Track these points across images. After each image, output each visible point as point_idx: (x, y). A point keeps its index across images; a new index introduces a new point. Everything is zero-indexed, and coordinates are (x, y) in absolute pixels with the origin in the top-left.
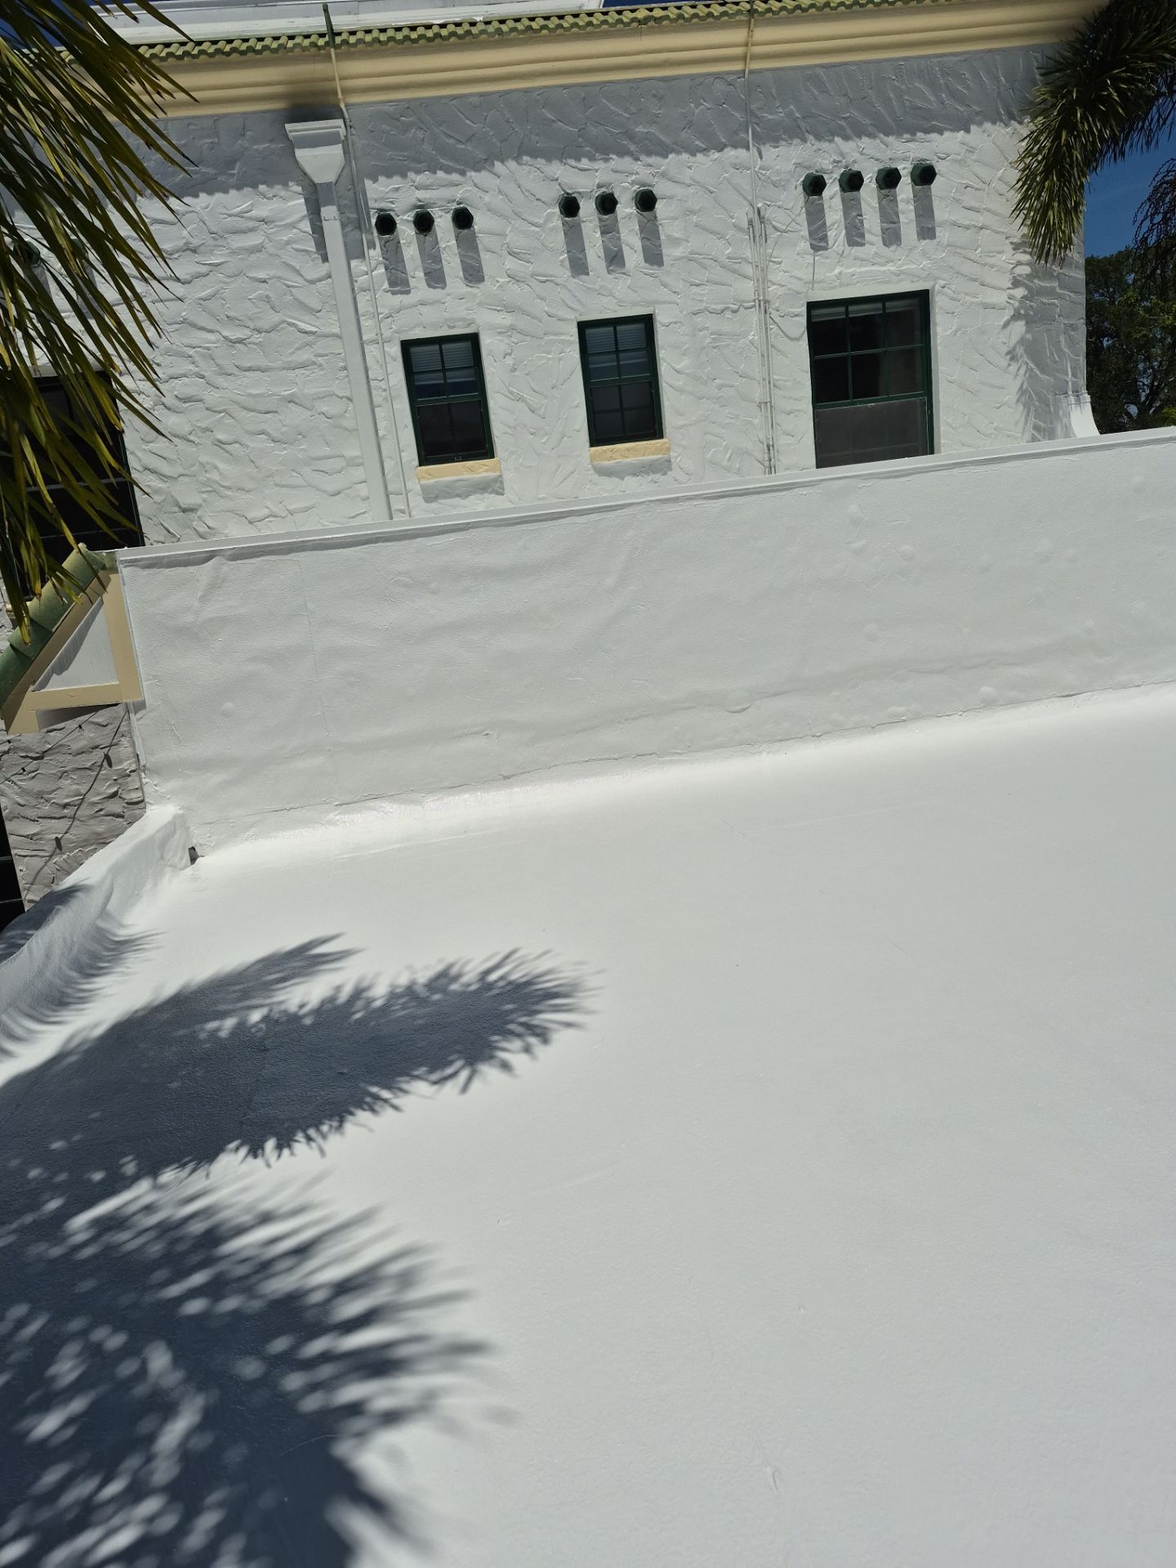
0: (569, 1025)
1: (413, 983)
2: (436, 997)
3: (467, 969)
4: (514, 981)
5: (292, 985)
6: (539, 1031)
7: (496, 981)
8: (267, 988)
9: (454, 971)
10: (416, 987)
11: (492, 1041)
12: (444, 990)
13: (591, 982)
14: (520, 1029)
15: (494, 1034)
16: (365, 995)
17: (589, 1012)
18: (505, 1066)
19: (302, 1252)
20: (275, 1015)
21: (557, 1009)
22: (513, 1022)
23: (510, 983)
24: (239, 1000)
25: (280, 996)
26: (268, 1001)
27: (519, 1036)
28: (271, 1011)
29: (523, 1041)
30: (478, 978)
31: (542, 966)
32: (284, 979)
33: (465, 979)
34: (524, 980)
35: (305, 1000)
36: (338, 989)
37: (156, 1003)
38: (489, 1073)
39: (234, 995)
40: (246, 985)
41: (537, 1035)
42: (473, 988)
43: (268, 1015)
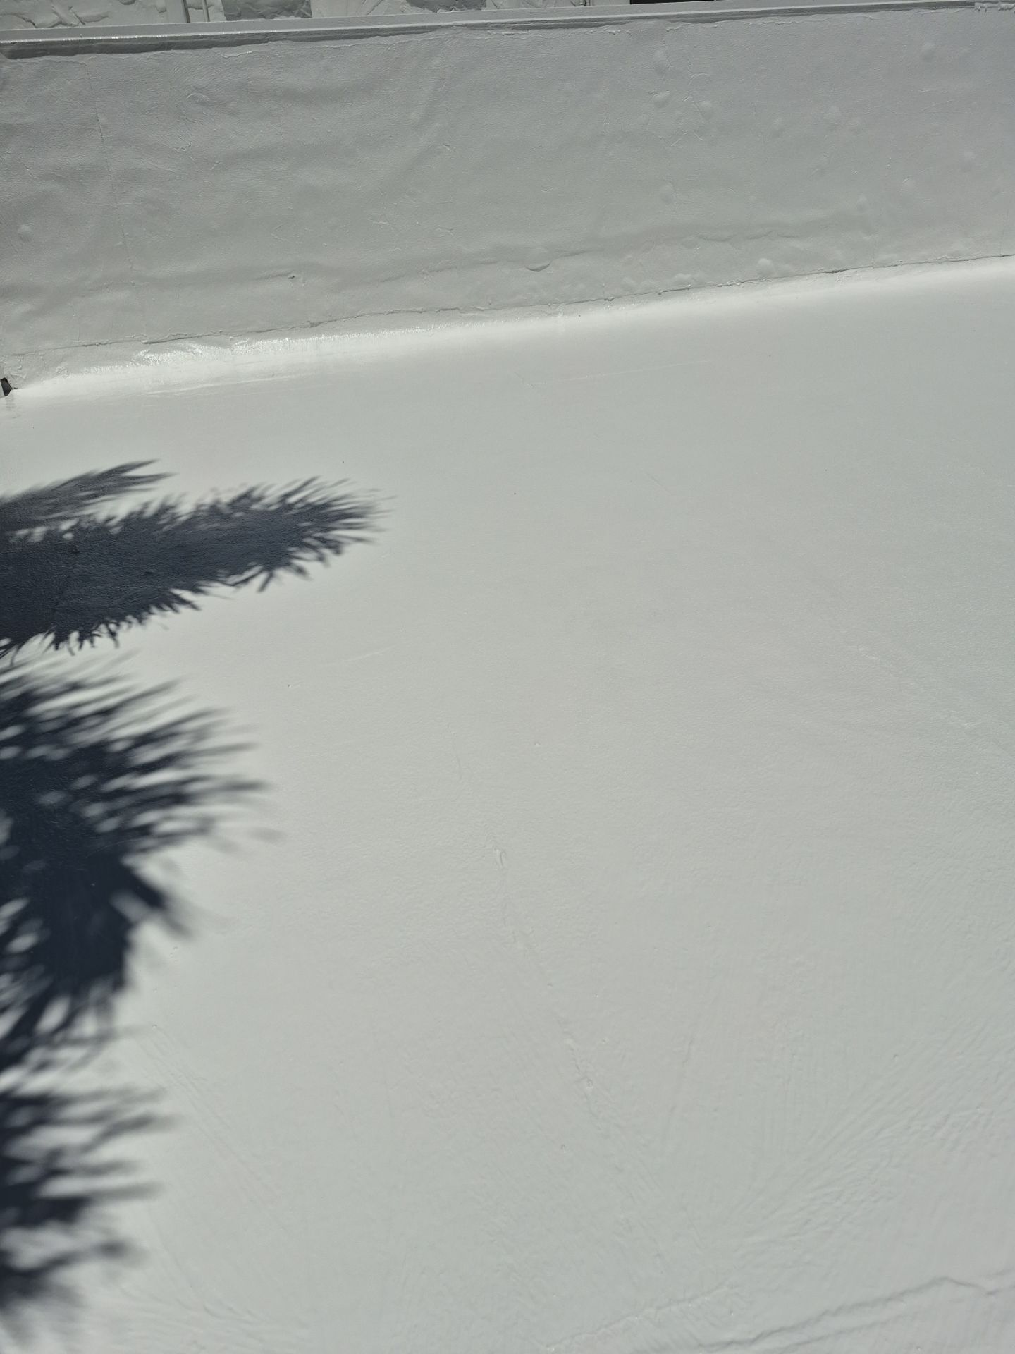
0: (359, 540)
1: (218, 502)
2: (238, 515)
3: (269, 492)
4: (313, 503)
5: (102, 501)
6: (333, 544)
7: (296, 503)
8: (78, 503)
9: (256, 494)
10: (219, 506)
11: (288, 552)
12: (245, 509)
13: (383, 506)
14: (314, 543)
15: (292, 546)
16: (171, 511)
17: (380, 530)
18: (300, 571)
19: (107, 713)
20: (84, 525)
21: (350, 527)
22: (309, 536)
23: (309, 505)
24: (52, 512)
25: (88, 511)
26: (77, 514)
27: (314, 548)
28: (81, 520)
29: (317, 552)
30: (280, 499)
31: (339, 491)
32: (95, 496)
33: (266, 501)
34: (322, 502)
35: (112, 514)
36: (146, 505)
38: (284, 576)
40: (58, 500)
41: (330, 547)
42: (273, 508)
43: (77, 525)
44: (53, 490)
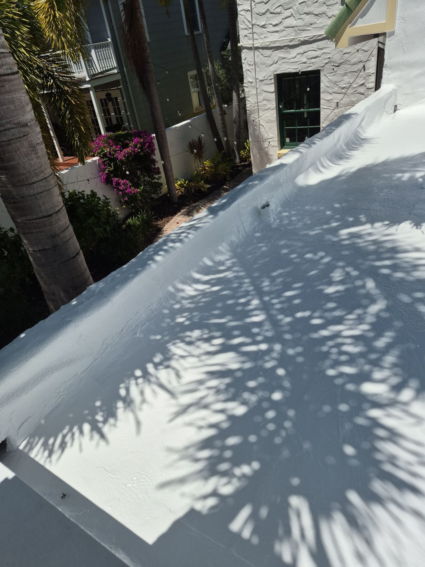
37: (376, 163)
39: (410, 165)
44: (412, 157)
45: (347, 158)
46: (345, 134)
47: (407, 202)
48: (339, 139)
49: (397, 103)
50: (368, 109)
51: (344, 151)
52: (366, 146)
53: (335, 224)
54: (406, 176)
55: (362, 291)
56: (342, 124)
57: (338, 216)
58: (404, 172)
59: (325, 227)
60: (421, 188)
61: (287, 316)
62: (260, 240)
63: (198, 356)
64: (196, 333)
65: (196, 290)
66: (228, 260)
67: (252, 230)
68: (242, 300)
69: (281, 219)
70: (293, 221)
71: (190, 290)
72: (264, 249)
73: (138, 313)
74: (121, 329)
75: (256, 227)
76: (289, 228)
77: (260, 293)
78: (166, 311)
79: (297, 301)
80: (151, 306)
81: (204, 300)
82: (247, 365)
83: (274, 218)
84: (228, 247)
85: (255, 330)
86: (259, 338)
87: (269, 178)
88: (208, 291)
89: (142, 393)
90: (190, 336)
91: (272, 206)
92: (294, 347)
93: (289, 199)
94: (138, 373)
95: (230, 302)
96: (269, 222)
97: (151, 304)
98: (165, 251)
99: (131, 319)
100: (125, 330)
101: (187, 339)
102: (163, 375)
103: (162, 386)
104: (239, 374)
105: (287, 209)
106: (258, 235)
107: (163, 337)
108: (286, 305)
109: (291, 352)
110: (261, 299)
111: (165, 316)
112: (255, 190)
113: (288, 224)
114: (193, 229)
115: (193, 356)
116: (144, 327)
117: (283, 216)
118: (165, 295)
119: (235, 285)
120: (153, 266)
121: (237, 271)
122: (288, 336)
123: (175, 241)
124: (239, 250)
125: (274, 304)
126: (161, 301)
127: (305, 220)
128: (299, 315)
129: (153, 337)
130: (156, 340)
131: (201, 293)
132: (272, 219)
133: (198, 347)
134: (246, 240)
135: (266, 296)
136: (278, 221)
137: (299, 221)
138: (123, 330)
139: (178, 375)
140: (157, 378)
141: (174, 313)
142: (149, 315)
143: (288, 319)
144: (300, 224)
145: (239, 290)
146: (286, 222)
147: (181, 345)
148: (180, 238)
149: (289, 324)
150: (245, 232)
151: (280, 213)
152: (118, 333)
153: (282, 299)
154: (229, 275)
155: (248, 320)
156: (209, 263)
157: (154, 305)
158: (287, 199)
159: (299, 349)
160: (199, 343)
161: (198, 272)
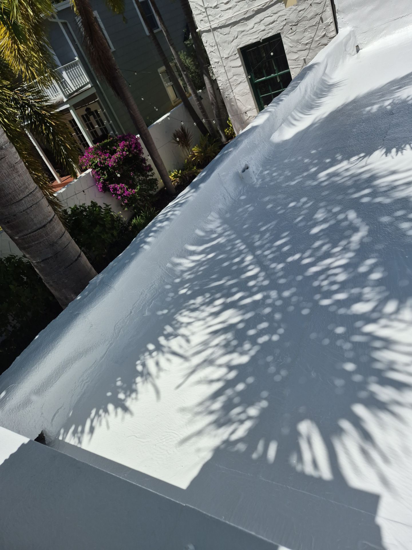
24: (380, 98)
28: (394, 100)
37: (346, 103)
39: (378, 96)
40: (383, 92)
43: (392, 102)
44: (380, 89)
45: (318, 106)
46: (311, 84)
47: (379, 130)
48: (306, 91)
49: (358, 43)
50: (329, 56)
51: (313, 100)
52: (335, 91)
53: (314, 169)
54: (375, 108)
55: (345, 223)
56: (306, 76)
57: (316, 161)
58: (373, 104)
59: (305, 174)
60: (392, 114)
61: (279, 263)
62: (246, 202)
63: (204, 319)
64: (199, 300)
65: (193, 261)
66: (218, 227)
67: (237, 194)
68: (237, 260)
69: (263, 178)
70: (274, 176)
71: (187, 263)
72: (251, 209)
73: (143, 294)
74: (129, 312)
75: (241, 191)
76: (272, 183)
77: (252, 249)
78: (168, 287)
79: (286, 248)
80: (154, 286)
81: (202, 268)
82: (249, 315)
83: (256, 178)
84: (217, 216)
85: (251, 283)
86: (255, 289)
87: (243, 142)
88: (204, 259)
89: (157, 364)
90: (194, 304)
91: (252, 168)
92: (288, 289)
93: (268, 157)
94: (151, 347)
95: (226, 264)
96: (252, 183)
97: (153, 284)
98: (155, 231)
99: (137, 301)
100: (133, 312)
101: (192, 307)
102: (175, 344)
103: (174, 353)
104: (241, 326)
105: (268, 167)
106: (243, 197)
107: (169, 310)
108: (277, 253)
109: (286, 294)
110: (253, 254)
111: (168, 291)
112: (231, 157)
113: (271, 181)
114: (179, 205)
115: (199, 320)
116: (151, 306)
117: (264, 175)
118: (165, 272)
119: (229, 248)
120: (146, 247)
121: (229, 235)
122: (282, 281)
123: (162, 221)
124: (228, 215)
125: (266, 256)
126: (163, 279)
127: (286, 173)
128: (290, 259)
129: (160, 313)
130: (163, 314)
131: (197, 263)
132: (255, 180)
133: (203, 311)
134: (234, 205)
135: (258, 251)
136: (260, 180)
137: (280, 175)
138: (131, 312)
139: (188, 341)
140: (169, 348)
141: (176, 287)
142: (154, 294)
143: (281, 266)
144: (282, 177)
145: (233, 251)
146: (268, 179)
147: (187, 313)
148: (167, 217)
149: (282, 269)
150: (231, 197)
151: (262, 172)
152: (128, 316)
153: (274, 249)
154: (221, 240)
155: (244, 276)
156: (201, 233)
157: (156, 283)
158: (266, 158)
159: (294, 290)
160: (202, 308)
161: (193, 245)
